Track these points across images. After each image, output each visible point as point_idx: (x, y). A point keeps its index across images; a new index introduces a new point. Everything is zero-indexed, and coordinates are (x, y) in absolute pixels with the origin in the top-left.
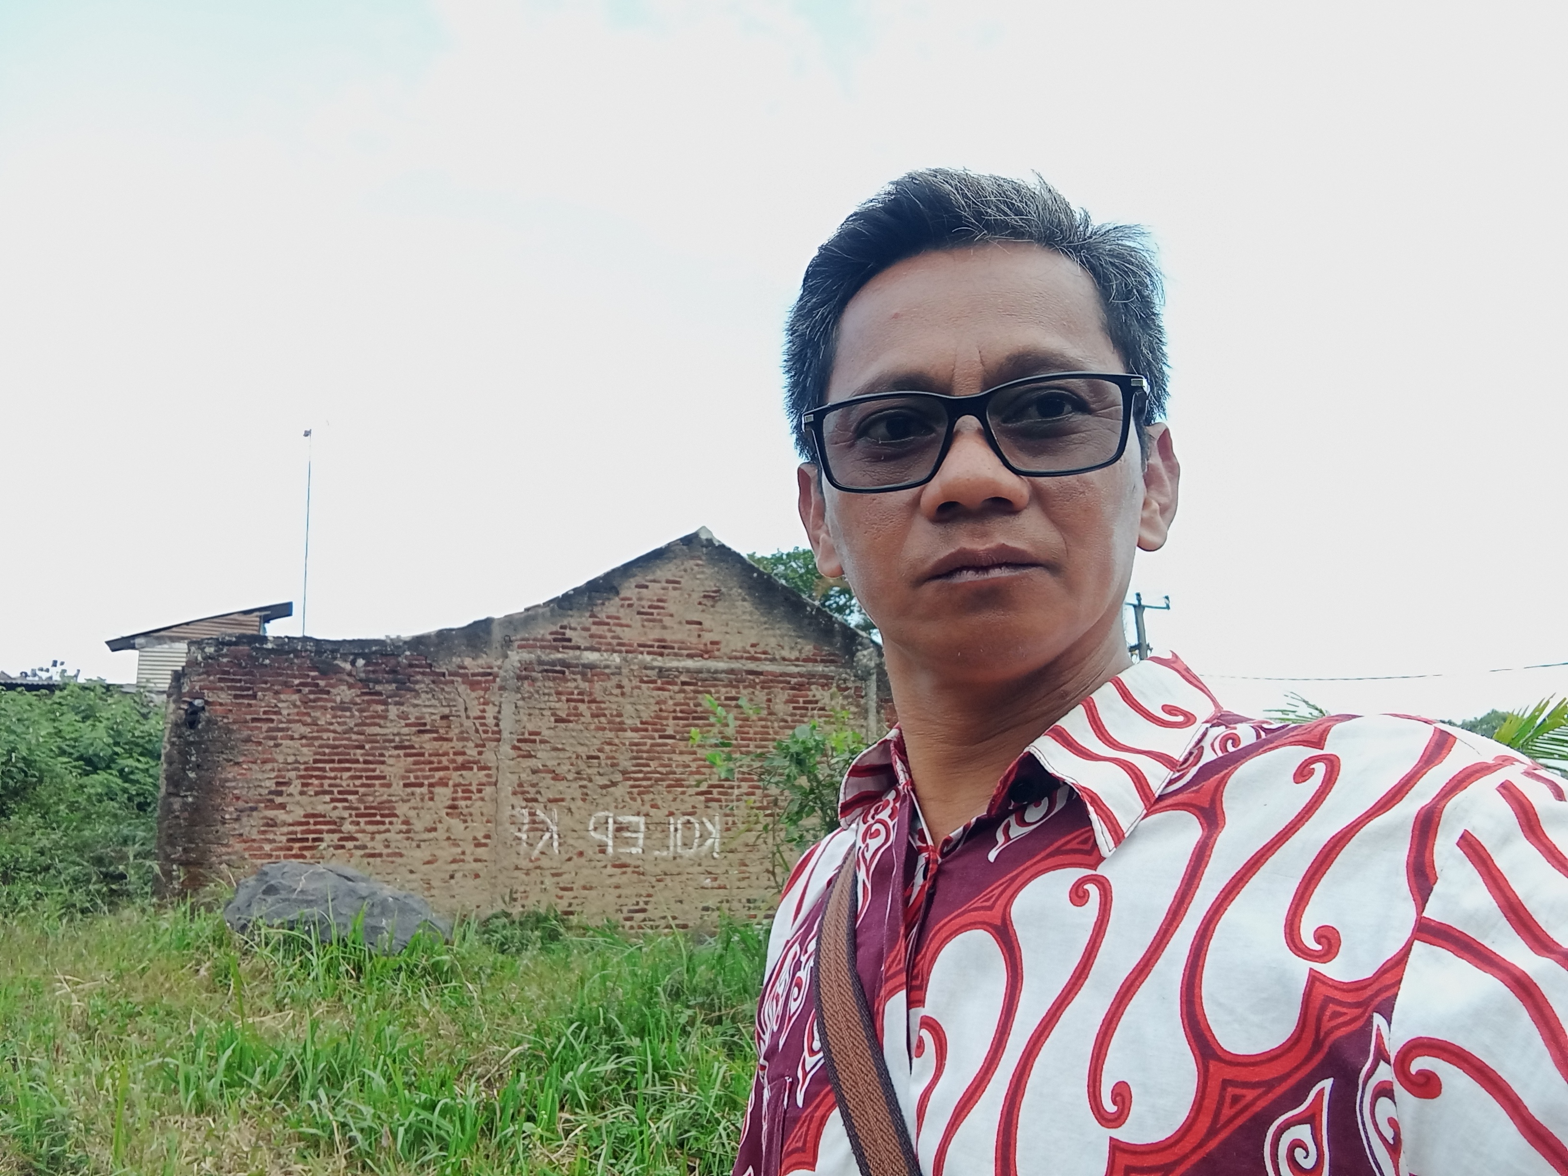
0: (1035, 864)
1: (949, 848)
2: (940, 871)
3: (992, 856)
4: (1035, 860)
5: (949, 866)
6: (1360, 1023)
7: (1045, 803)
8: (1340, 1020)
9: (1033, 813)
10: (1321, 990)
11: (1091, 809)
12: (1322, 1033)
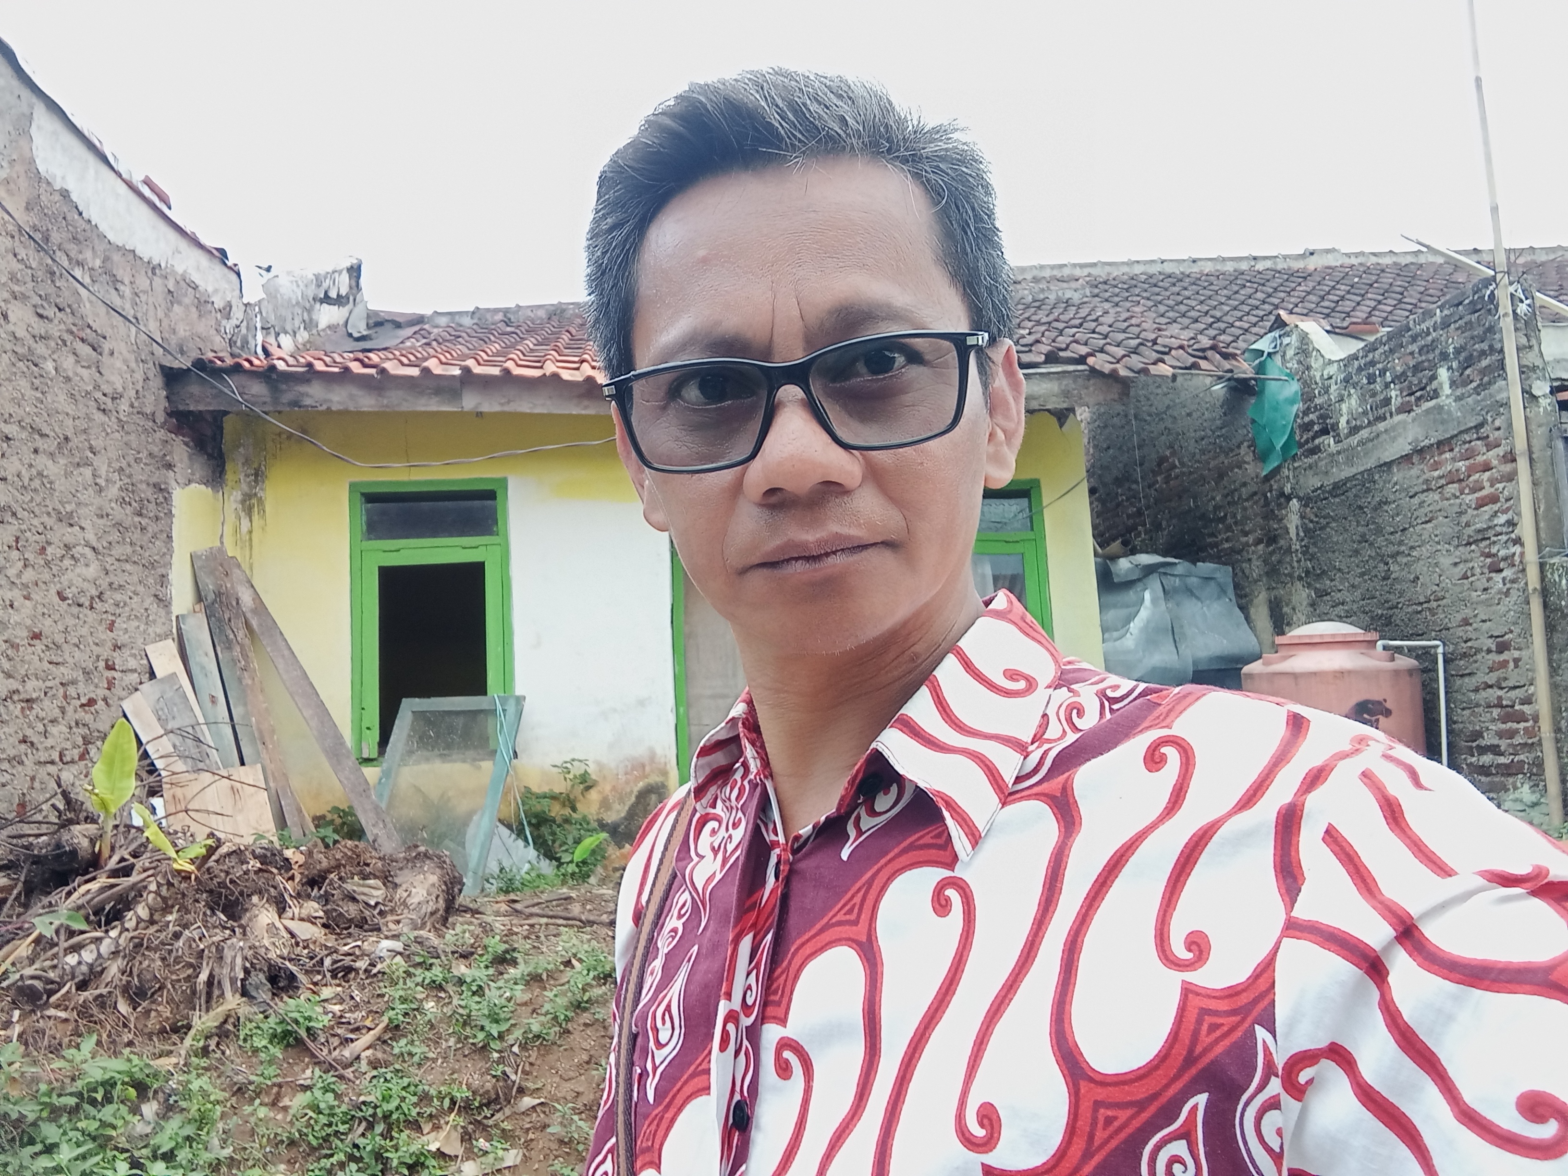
0: (890, 861)
1: (798, 846)
2: (791, 872)
3: (845, 854)
4: (888, 857)
5: (802, 865)
6: (1239, 1033)
7: (894, 789)
8: (1218, 1033)
9: (883, 802)
10: (1195, 1002)
11: (946, 814)
12: (1199, 1049)
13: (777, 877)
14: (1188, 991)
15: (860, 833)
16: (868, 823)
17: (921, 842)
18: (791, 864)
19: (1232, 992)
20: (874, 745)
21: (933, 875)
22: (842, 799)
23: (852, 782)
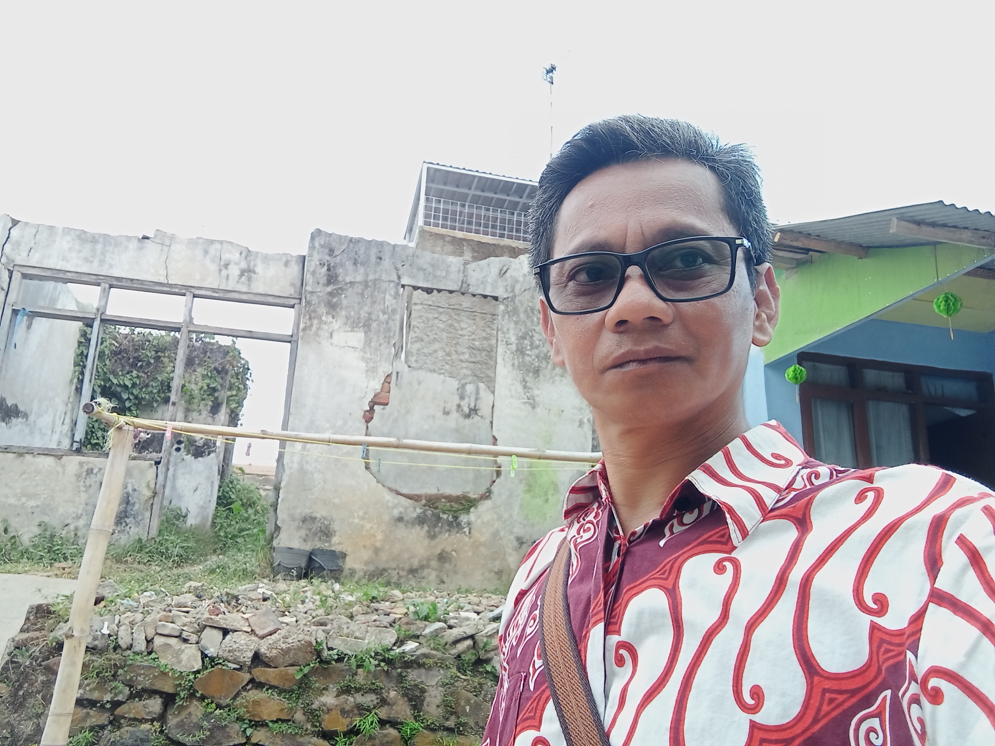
0: (691, 549)
1: (634, 538)
2: (628, 551)
3: (662, 544)
5: (634, 549)
7: (696, 511)
8: (889, 655)
9: (688, 518)
10: (878, 635)
11: (728, 516)
13: (618, 555)
14: (874, 627)
16: (678, 529)
17: (711, 539)
18: (628, 548)
20: (689, 477)
21: (716, 556)
22: (663, 510)
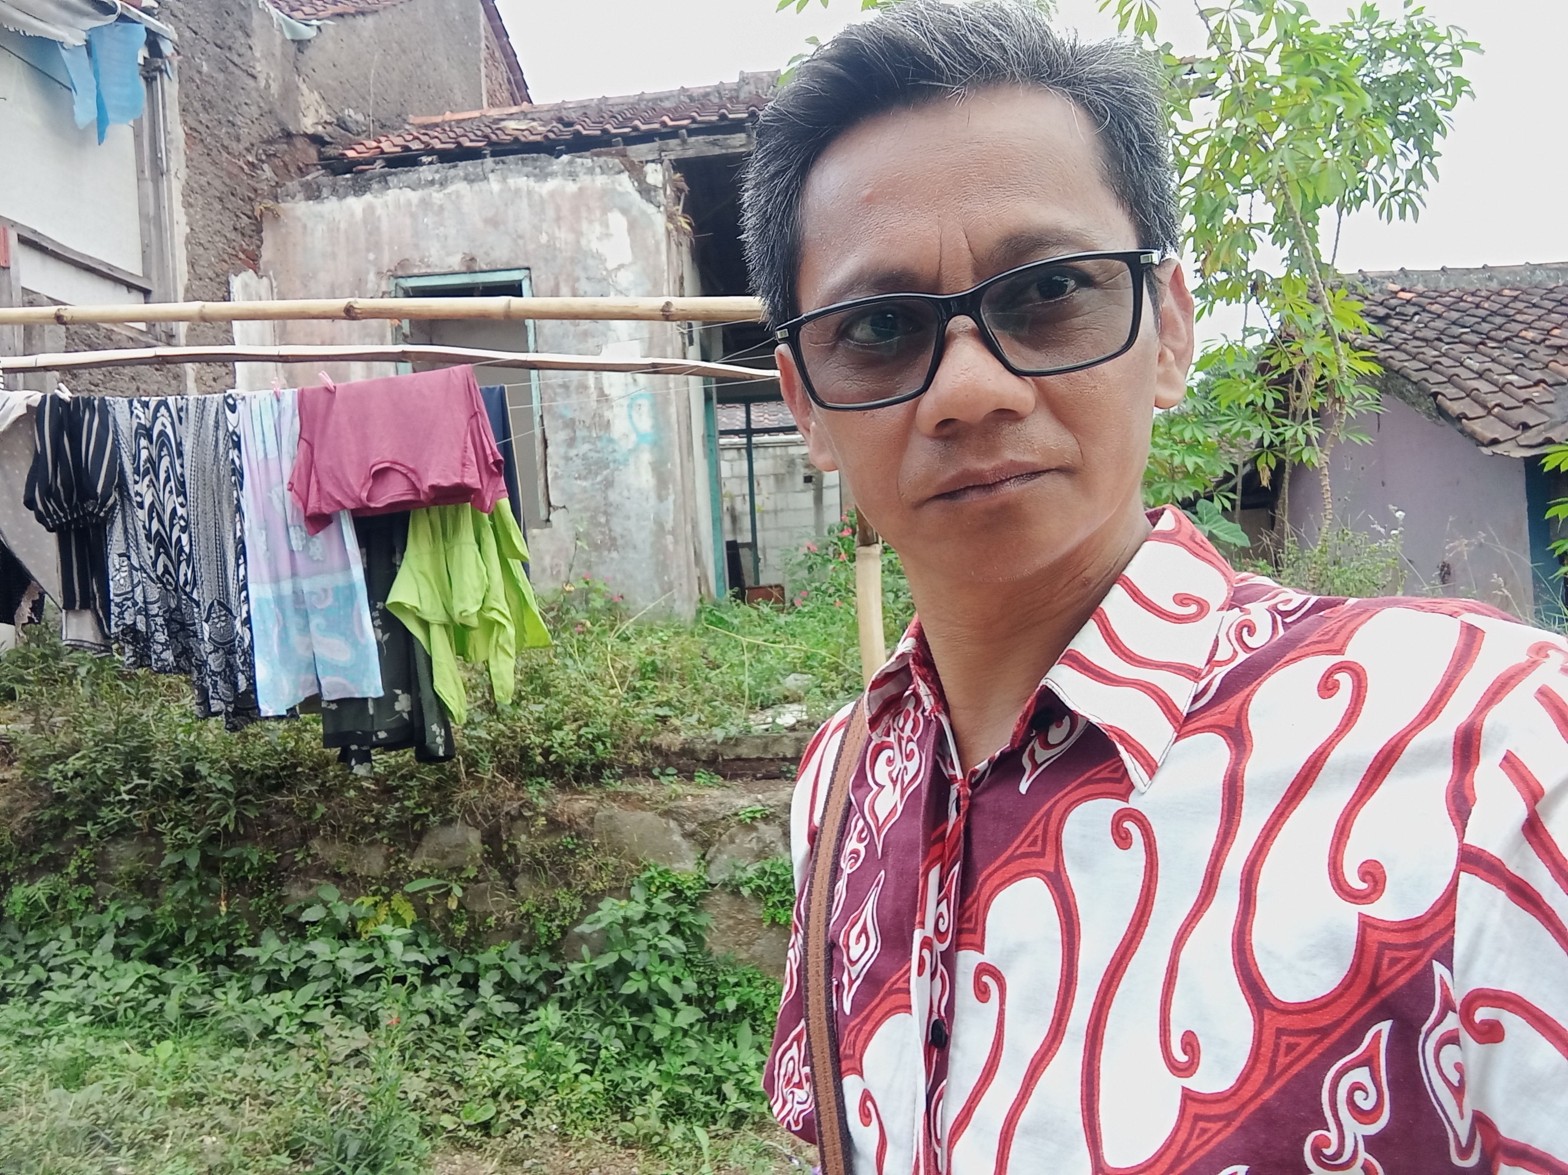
0: (1069, 793)
1: (975, 781)
2: (972, 805)
3: (1023, 787)
4: (1065, 790)
5: (981, 799)
6: (1419, 967)
7: (1067, 721)
8: (1399, 967)
9: (1056, 735)
10: (1374, 937)
11: (1120, 748)
12: (1380, 981)
13: (958, 811)
14: (1366, 924)
15: (1035, 766)
16: (1042, 755)
17: (1098, 776)
18: (970, 798)
19: (1413, 925)
20: (1043, 682)
21: (1108, 807)
22: (1015, 735)
23: (1023, 719)
